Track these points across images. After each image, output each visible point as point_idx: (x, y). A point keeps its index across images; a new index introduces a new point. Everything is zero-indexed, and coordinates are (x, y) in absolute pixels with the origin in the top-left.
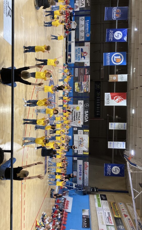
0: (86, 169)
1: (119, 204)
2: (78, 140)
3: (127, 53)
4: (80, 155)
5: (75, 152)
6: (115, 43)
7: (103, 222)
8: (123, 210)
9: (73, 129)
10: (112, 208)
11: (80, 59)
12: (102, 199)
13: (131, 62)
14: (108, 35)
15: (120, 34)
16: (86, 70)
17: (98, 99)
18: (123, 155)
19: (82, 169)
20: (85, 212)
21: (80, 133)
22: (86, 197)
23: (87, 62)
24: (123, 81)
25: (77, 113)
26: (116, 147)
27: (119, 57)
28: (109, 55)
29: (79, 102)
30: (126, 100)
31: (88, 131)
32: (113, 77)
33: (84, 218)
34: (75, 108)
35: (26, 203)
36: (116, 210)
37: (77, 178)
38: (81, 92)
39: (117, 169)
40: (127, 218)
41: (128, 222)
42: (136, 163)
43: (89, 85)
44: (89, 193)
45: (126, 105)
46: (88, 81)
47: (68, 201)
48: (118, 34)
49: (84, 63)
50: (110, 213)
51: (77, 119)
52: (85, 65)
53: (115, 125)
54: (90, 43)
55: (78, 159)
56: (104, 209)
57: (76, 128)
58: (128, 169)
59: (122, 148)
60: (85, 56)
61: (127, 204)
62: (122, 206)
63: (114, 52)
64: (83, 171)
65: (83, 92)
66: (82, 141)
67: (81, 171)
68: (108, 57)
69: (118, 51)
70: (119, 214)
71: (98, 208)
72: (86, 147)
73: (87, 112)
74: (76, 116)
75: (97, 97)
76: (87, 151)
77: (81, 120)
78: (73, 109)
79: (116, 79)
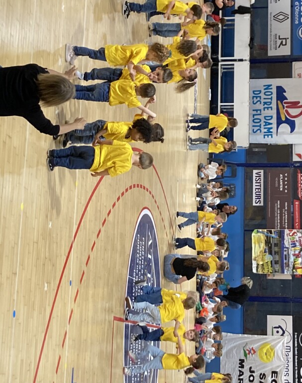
11: (274, 130)
25: (263, 376)
38: (279, 276)
52: (295, 159)
60: (297, 120)
65: (291, 278)
78: (246, 355)
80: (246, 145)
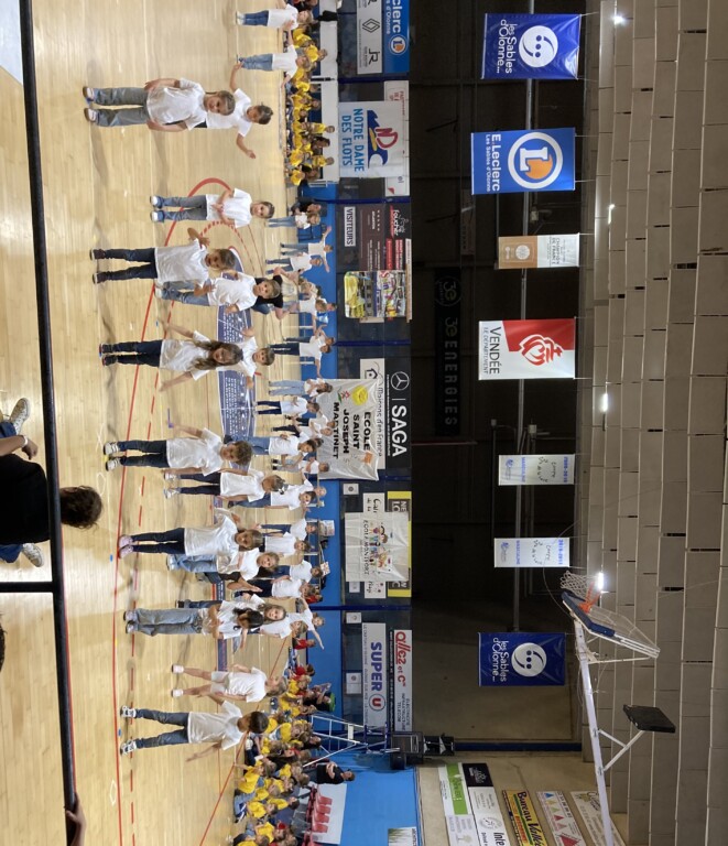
0: (399, 661)
1: (541, 799)
2: (362, 538)
3: (579, 131)
4: (374, 604)
5: (351, 590)
6: (523, 83)
8: (560, 821)
9: (341, 491)
10: (511, 814)
11: (365, 162)
12: (471, 782)
13: (594, 177)
14: (490, 46)
15: (546, 39)
16: (395, 214)
17: (450, 349)
18: (559, 593)
19: (384, 663)
20: (399, 840)
21: (372, 504)
22: (404, 776)
23: (396, 175)
24: (562, 264)
25: (356, 417)
26: (529, 562)
27: (543, 153)
28: (497, 143)
29: (366, 364)
30: (572, 353)
31: (408, 495)
32: (515, 248)
34: (347, 394)
35: (139, 813)
36: (527, 823)
37: (364, 701)
38: (371, 320)
39: (535, 653)
42: (612, 622)
43: (410, 284)
44: (415, 761)
45: (572, 375)
46: (404, 267)
47: (326, 801)
48: (539, 38)
49: (380, 182)
50: (505, 837)
51: (357, 446)
52: (388, 194)
53: (523, 466)
54: (411, 87)
55: (363, 621)
56: (481, 823)
57: (356, 486)
58: (581, 650)
59: (554, 563)
60: (388, 149)
61: (572, 793)
62: (553, 805)
63: (521, 127)
64: (388, 671)
65: (383, 321)
66: (381, 541)
67: (380, 669)
68: (491, 152)
69: (536, 125)
70: (539, 837)
71: (454, 820)
72: (398, 568)
73: (402, 411)
74: (351, 429)
75: (447, 343)
76: (404, 585)
77: (374, 449)
78: (340, 399)
79: (529, 258)
80: (336, 179)
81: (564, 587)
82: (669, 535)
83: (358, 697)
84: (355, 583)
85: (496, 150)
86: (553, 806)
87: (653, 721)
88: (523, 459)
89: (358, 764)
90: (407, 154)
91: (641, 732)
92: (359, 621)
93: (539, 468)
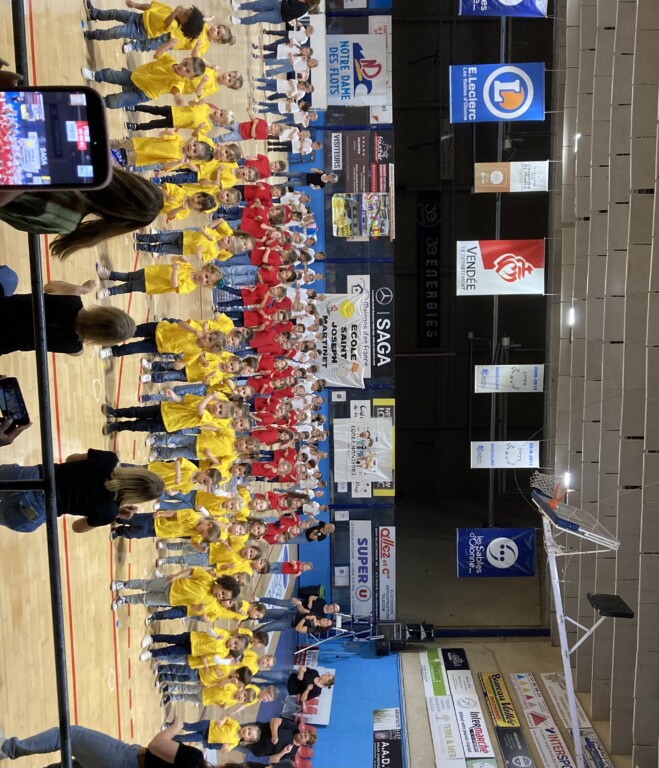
0: (384, 555)
1: (513, 680)
2: (350, 441)
4: (361, 502)
5: (340, 490)
6: (498, 20)
7: (451, 749)
8: (531, 701)
9: (330, 398)
10: (486, 694)
11: (351, 91)
12: (449, 666)
13: (562, 109)
16: (379, 140)
17: (430, 267)
18: (529, 491)
19: (370, 557)
20: (384, 720)
21: (358, 411)
22: (388, 661)
23: (380, 104)
24: (532, 188)
25: (344, 329)
26: (502, 464)
27: (515, 85)
28: (473, 75)
29: (352, 280)
30: (542, 270)
31: (392, 402)
32: (490, 172)
33: (381, 741)
34: (335, 308)
36: (501, 702)
37: (352, 593)
38: (357, 239)
39: (508, 547)
40: (542, 726)
41: (549, 740)
42: (576, 518)
43: (393, 206)
44: (398, 647)
45: (542, 291)
46: (388, 190)
49: (366, 110)
50: (480, 715)
51: (345, 356)
52: (373, 121)
53: (497, 375)
54: (393, 20)
55: (351, 518)
56: (459, 703)
57: (343, 394)
58: (548, 544)
59: (525, 464)
60: (373, 80)
61: (542, 675)
62: (524, 685)
63: (495, 60)
64: (373, 564)
65: (368, 240)
66: (367, 445)
67: (366, 563)
68: (468, 84)
69: (509, 60)
70: (512, 716)
71: (434, 701)
72: (383, 469)
73: (387, 324)
74: (339, 340)
75: (428, 261)
76: (388, 485)
77: (361, 360)
78: (328, 312)
79: (503, 183)
80: (324, 107)
81: (533, 485)
82: (629, 438)
83: (346, 589)
84: (343, 483)
85: (472, 82)
86: (525, 687)
87: (614, 607)
88: (497, 369)
89: (347, 651)
90: (390, 84)
91: (603, 618)
92: (347, 518)
93: (512, 377)
